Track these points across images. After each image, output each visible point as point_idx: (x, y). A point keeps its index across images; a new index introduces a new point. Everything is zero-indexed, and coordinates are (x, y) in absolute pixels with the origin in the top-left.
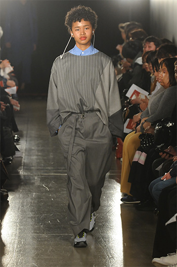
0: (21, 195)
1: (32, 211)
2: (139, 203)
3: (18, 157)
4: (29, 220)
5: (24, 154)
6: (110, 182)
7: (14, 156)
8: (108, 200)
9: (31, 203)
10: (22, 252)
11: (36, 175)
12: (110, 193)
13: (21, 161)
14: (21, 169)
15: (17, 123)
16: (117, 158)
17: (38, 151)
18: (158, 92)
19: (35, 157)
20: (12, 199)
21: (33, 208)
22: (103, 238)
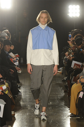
0: (21, 114)
1: (26, 122)
2: (79, 118)
3: (19, 95)
4: (26, 126)
5: (23, 94)
6: (65, 108)
7: (18, 95)
8: (64, 117)
9: (26, 118)
11: (28, 104)
12: (65, 113)
13: (21, 97)
14: (21, 101)
16: (68, 96)
17: (30, 92)
19: (28, 96)
20: (17, 116)
21: (27, 120)
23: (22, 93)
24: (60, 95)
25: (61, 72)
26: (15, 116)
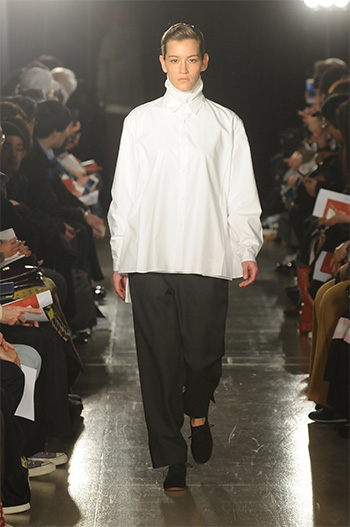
0: (108, 407)
1: (130, 438)
2: (345, 423)
3: (101, 330)
4: (125, 456)
5: (114, 324)
6: (289, 380)
7: (94, 329)
8: (282, 417)
10: (110, 521)
12: (287, 403)
13: (108, 337)
14: (108, 355)
16: (301, 332)
20: (89, 413)
21: (132, 431)
22: (273, 492)
23: (110, 318)
24: (268, 327)
25: (272, 235)
26: (82, 415)
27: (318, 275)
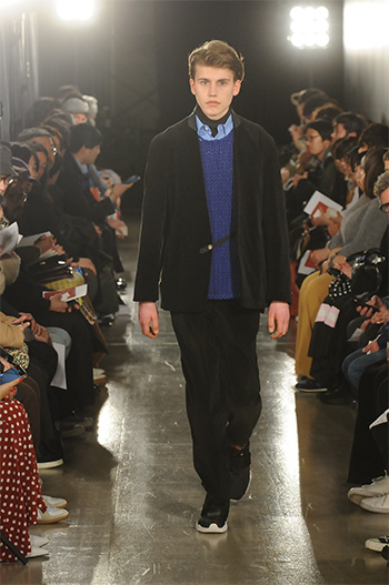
1: (146, 406)
3: (123, 315)
4: (143, 420)
5: (133, 310)
7: (116, 314)
8: (273, 387)
9: (146, 391)
11: (153, 346)
12: (278, 375)
13: (128, 321)
14: (128, 335)
15: (121, 259)
18: (357, 206)
21: (148, 400)
22: (266, 449)
27: (303, 269)
